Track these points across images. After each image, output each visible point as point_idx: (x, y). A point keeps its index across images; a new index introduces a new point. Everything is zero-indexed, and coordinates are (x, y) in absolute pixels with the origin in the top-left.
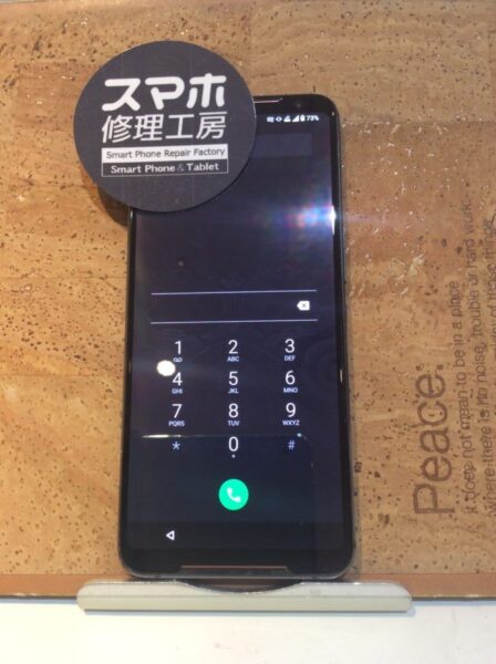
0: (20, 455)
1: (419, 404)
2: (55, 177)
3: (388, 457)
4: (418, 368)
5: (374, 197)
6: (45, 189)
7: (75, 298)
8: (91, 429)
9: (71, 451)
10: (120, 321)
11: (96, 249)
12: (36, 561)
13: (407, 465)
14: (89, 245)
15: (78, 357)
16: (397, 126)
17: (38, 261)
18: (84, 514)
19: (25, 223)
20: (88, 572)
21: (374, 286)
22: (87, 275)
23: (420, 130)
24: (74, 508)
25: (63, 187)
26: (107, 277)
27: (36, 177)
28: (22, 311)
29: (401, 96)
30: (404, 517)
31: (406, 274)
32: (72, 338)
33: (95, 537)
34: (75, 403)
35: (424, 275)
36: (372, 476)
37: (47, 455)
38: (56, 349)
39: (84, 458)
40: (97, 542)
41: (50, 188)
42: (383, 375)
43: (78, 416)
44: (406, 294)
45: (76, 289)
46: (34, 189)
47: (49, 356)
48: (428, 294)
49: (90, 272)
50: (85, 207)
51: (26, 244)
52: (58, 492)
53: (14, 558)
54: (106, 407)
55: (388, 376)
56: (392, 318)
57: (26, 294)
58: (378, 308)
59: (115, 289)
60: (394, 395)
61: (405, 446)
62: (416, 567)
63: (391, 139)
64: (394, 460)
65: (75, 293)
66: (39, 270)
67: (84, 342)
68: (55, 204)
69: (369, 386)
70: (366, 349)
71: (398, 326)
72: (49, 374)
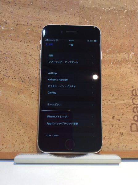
0: (3, 113)
1: (132, 98)
2: (15, 21)
3: (123, 115)
4: (132, 87)
5: (119, 33)
6: (11, 25)
7: (21, 62)
8: (28, 105)
9: (21, 112)
10: (36, 70)
11: (28, 46)
12: (9, 148)
13: (128, 117)
14: (26, 44)
15: (23, 81)
16: (126, 11)
17: (9, 49)
18: (25, 132)
19: (4, 36)
20: (27, 151)
21: (119, 61)
22: (25, 54)
23: (133, 12)
24: (22, 131)
25: (17, 25)
26: (32, 55)
27: (8, 21)
28: (3, 65)
29: (127, 1)
30: (128, 133)
31: (129, 58)
32: (21, 75)
33: (29, 139)
34: (22, 96)
35: (134, 58)
36: (118, 121)
37: (13, 113)
38: (15, 79)
39: (25, 114)
40: (30, 141)
41: (13, 25)
42: (121, 89)
43: (23, 100)
44: (128, 64)
45: (22, 59)
46: (7, 25)
47: (13, 81)
48: (136, 64)
49: (26, 53)
50: (24, 31)
51: (4, 43)
52: (16, 125)
53: (2, 147)
54: (32, 98)
55: (123, 89)
56: (124, 71)
57: (4, 60)
58: (120, 68)
59: (35, 59)
60: (125, 95)
61: (128, 111)
62: (131, 148)
63: (124, 14)
64: (124, 116)
65: (21, 60)
66: (9, 52)
67: (24, 76)
68: (14, 30)
69: (117, 92)
70: (116, 80)
71: (126, 74)
72: (13, 87)
